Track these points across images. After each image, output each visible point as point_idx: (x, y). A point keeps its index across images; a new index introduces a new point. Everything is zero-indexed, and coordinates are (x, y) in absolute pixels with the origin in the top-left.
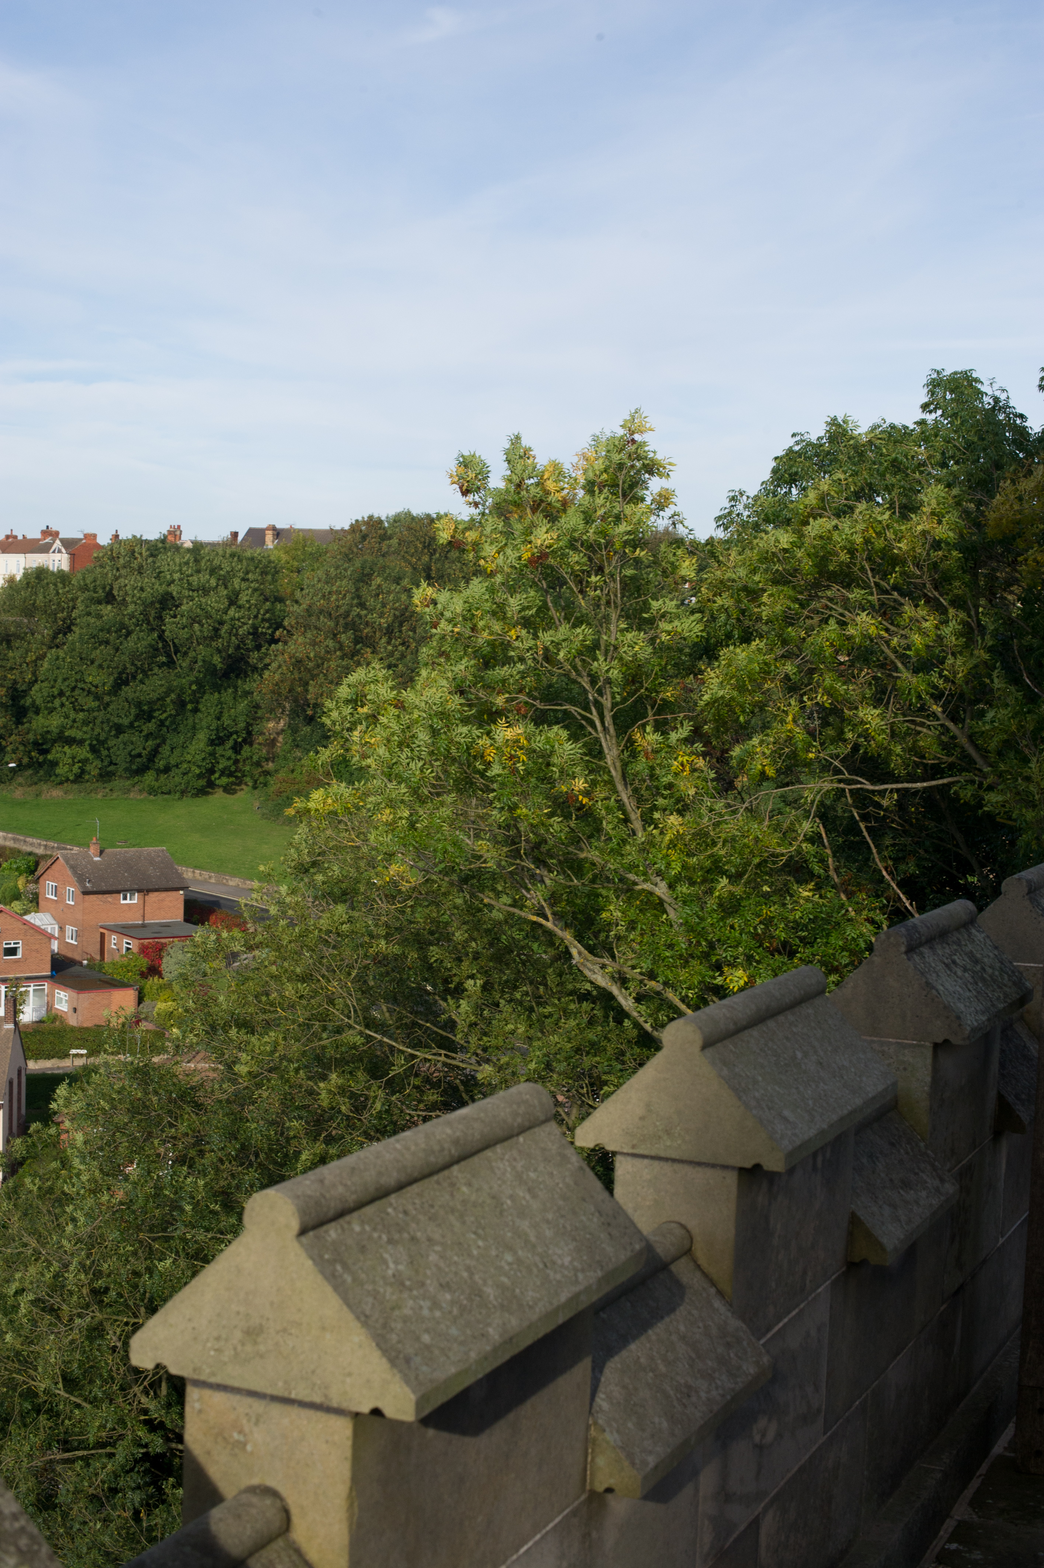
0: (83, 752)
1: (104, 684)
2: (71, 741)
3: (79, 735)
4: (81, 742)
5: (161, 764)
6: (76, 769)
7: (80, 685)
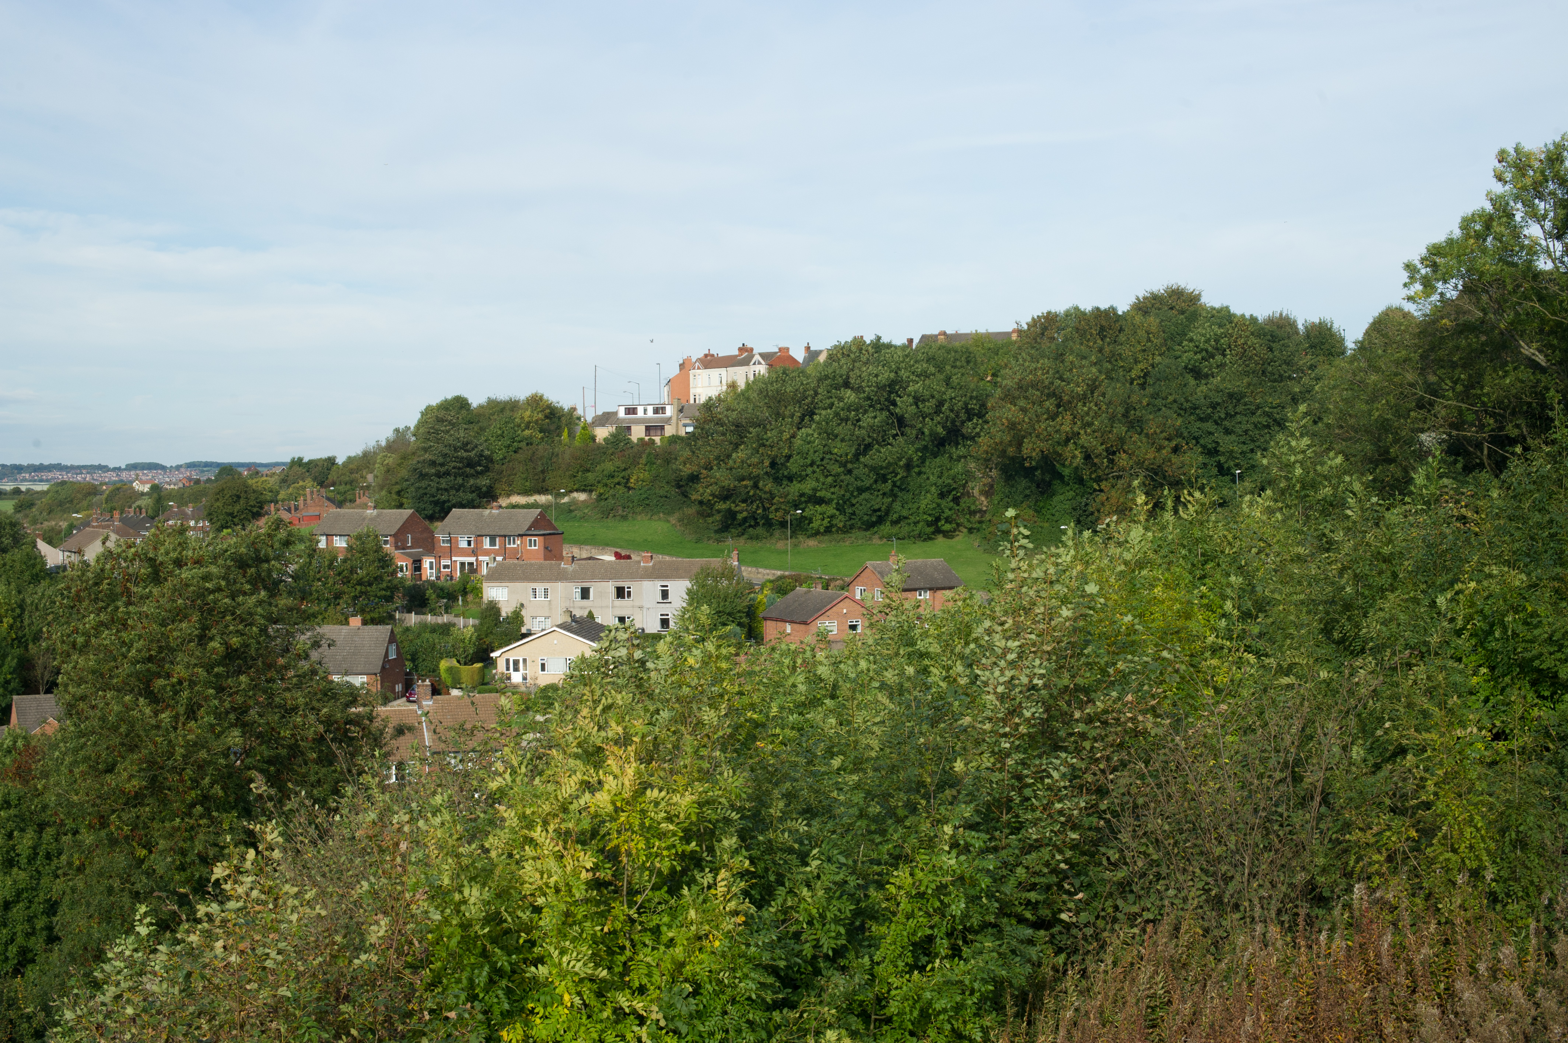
0: (830, 510)
1: (847, 455)
2: (820, 501)
3: (828, 495)
4: (828, 502)
5: (895, 517)
6: (826, 522)
7: (828, 456)
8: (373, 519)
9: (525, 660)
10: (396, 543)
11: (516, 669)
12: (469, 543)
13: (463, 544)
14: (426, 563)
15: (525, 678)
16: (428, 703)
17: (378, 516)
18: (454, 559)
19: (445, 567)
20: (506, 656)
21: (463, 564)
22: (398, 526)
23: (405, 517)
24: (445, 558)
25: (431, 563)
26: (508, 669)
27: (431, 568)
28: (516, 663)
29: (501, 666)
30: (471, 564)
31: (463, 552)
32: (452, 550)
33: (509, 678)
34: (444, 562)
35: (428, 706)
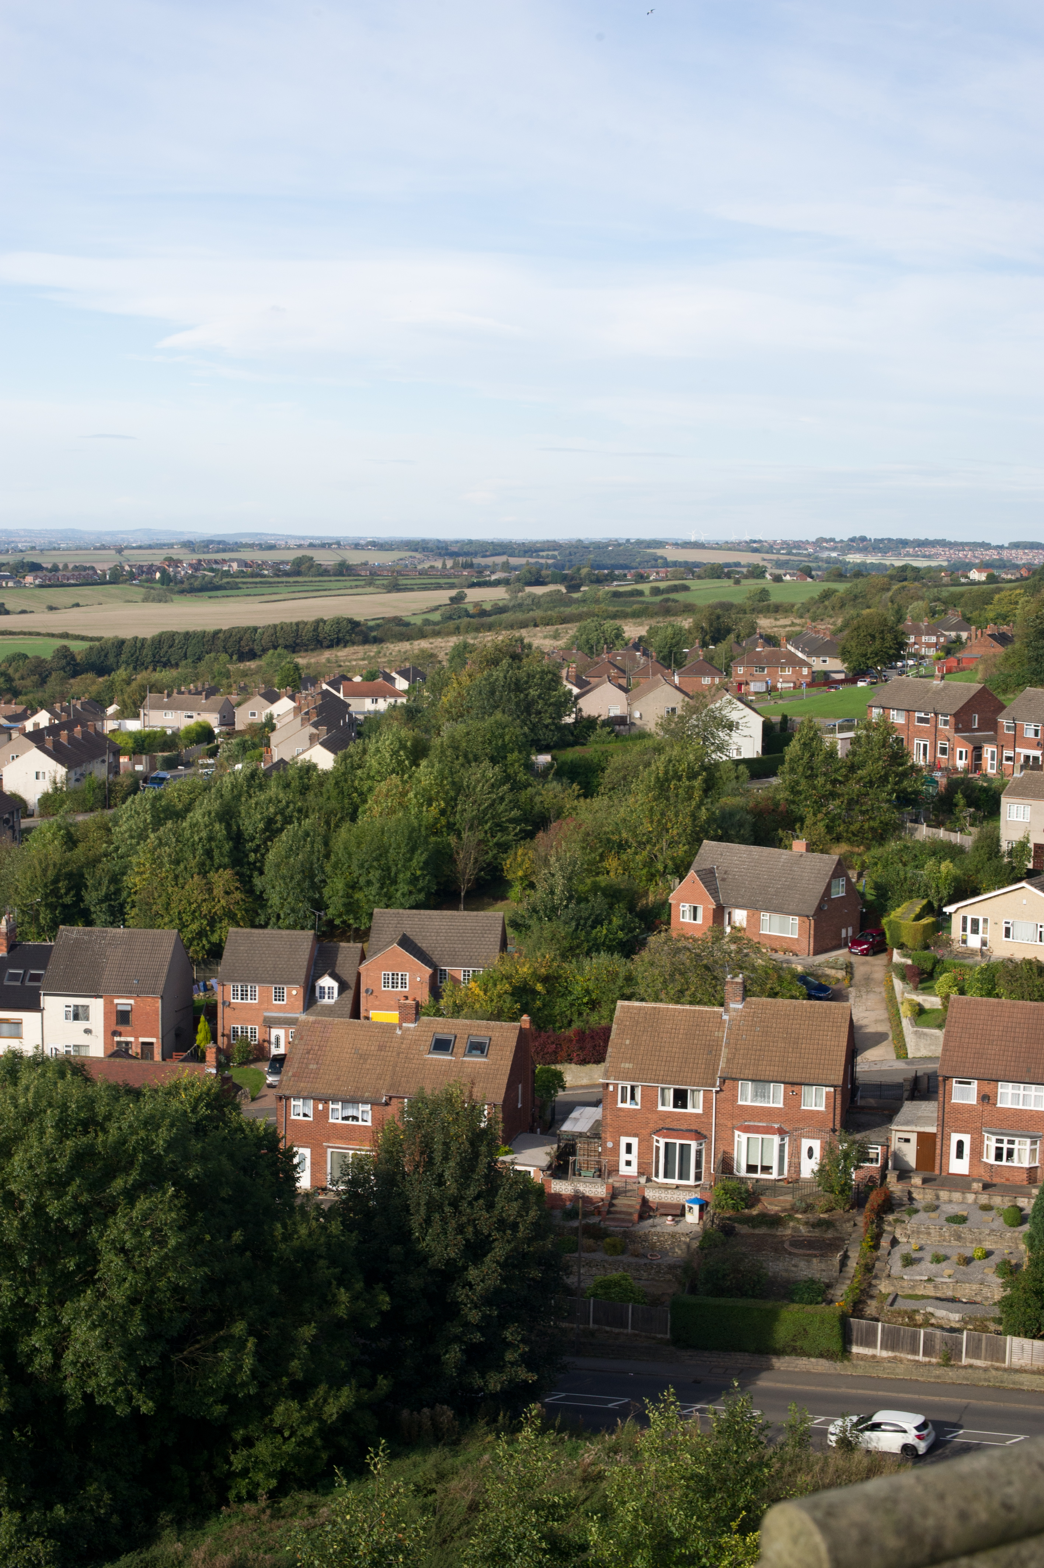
8: (938, 692)
9: (985, 921)
10: (956, 724)
11: (975, 931)
12: (1036, 734)
13: (1030, 734)
14: (988, 751)
15: (984, 943)
16: (736, 1006)
17: (945, 688)
18: (1018, 750)
19: (1009, 759)
20: (962, 913)
21: (1027, 758)
22: (961, 704)
23: (973, 693)
24: (1008, 748)
25: (993, 752)
26: (964, 929)
27: (993, 759)
28: (975, 922)
29: (956, 923)
30: (1036, 759)
31: (1028, 744)
32: (1016, 740)
33: (964, 942)
34: (1008, 753)
35: (735, 1010)
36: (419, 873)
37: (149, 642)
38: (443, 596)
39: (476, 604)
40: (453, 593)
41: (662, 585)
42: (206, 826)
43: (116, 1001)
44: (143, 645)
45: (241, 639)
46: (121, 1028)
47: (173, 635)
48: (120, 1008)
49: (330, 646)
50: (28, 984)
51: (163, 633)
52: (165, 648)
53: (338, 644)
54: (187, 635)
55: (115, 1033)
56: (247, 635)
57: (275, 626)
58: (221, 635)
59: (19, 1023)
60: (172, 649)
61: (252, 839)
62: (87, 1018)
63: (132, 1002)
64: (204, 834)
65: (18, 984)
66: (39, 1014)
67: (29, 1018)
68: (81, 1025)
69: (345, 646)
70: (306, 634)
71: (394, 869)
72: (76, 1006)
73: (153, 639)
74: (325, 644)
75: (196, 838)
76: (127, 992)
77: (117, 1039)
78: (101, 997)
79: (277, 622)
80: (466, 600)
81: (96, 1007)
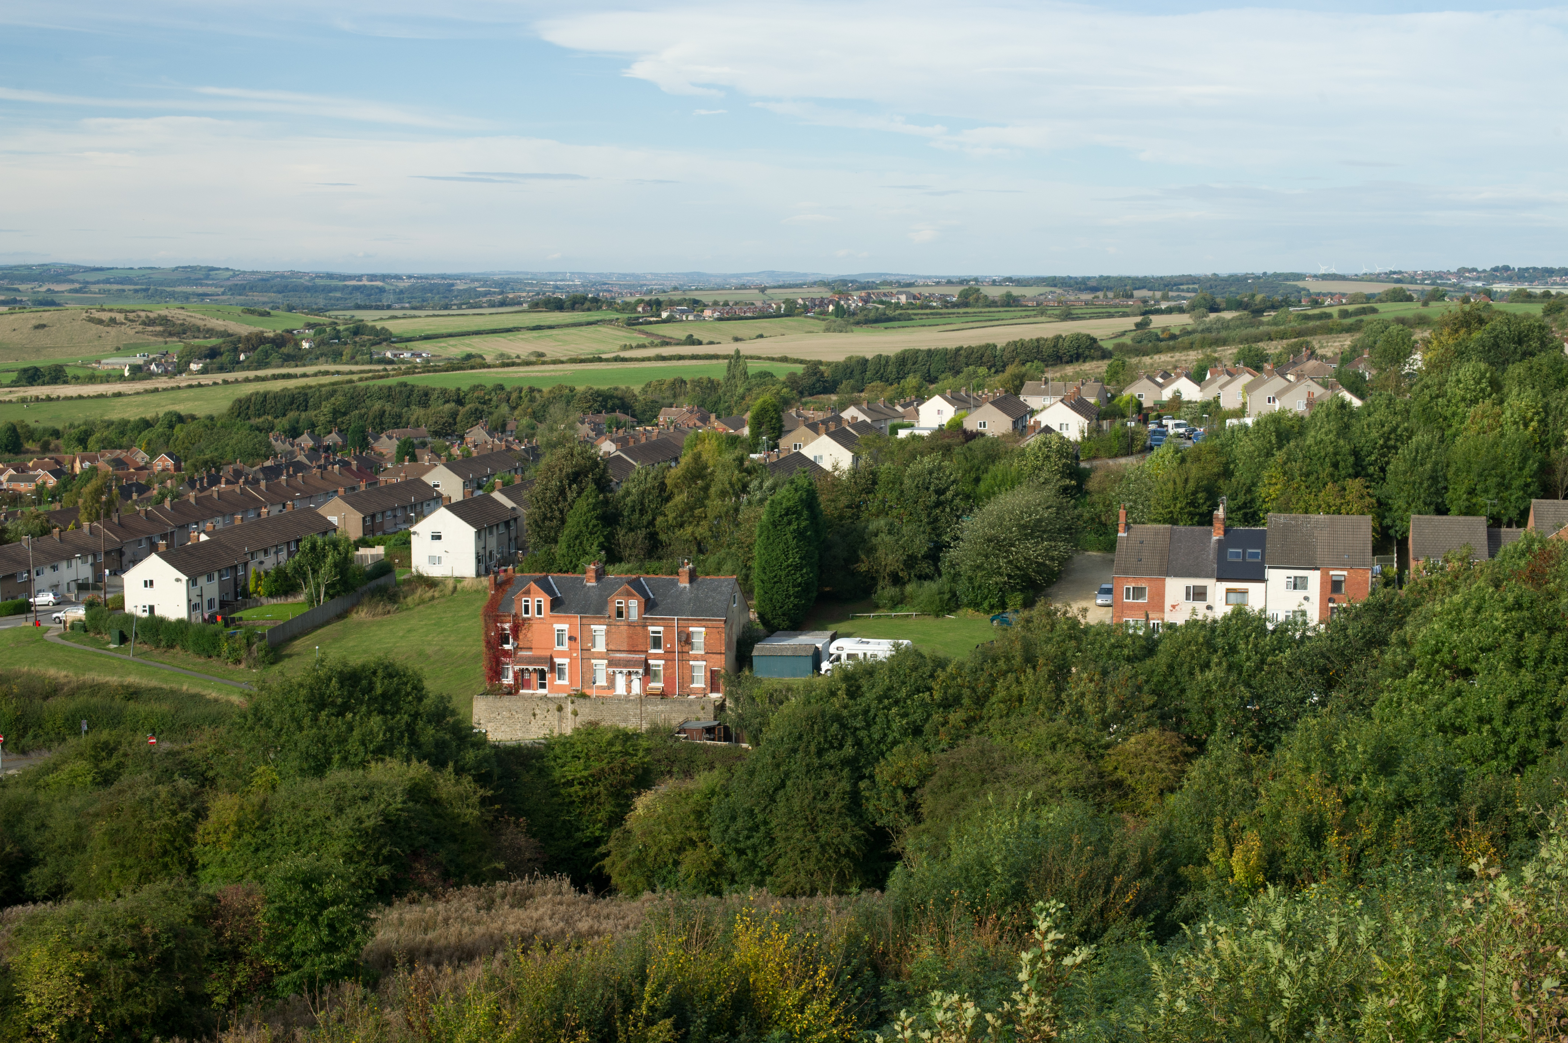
36: (1529, 480)
37: (893, 359)
38: (1129, 323)
39: (1165, 329)
40: (1139, 319)
41: (1351, 308)
42: (1332, 443)
43: (1332, 573)
44: (887, 362)
45: (982, 356)
46: (1335, 596)
47: (917, 352)
48: (1334, 578)
49: (1070, 362)
50: (1248, 560)
51: (906, 351)
52: (909, 366)
53: (1077, 360)
54: (930, 353)
55: (1331, 600)
56: (988, 352)
57: (1015, 343)
58: (962, 352)
59: (1245, 592)
60: (916, 366)
61: (1370, 454)
62: (1305, 588)
63: (1345, 573)
64: (1330, 449)
65: (1240, 560)
66: (1263, 585)
67: (1254, 589)
68: (1300, 594)
69: (1084, 362)
70: (1047, 351)
71: (1508, 477)
72: (1296, 578)
73: (897, 357)
74: (1064, 359)
75: (1323, 454)
76: (1341, 566)
77: (1331, 605)
78: (1318, 569)
79: (1017, 339)
80: (1151, 326)
81: (1314, 577)
